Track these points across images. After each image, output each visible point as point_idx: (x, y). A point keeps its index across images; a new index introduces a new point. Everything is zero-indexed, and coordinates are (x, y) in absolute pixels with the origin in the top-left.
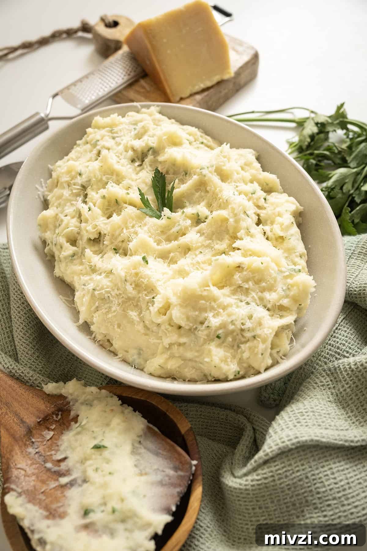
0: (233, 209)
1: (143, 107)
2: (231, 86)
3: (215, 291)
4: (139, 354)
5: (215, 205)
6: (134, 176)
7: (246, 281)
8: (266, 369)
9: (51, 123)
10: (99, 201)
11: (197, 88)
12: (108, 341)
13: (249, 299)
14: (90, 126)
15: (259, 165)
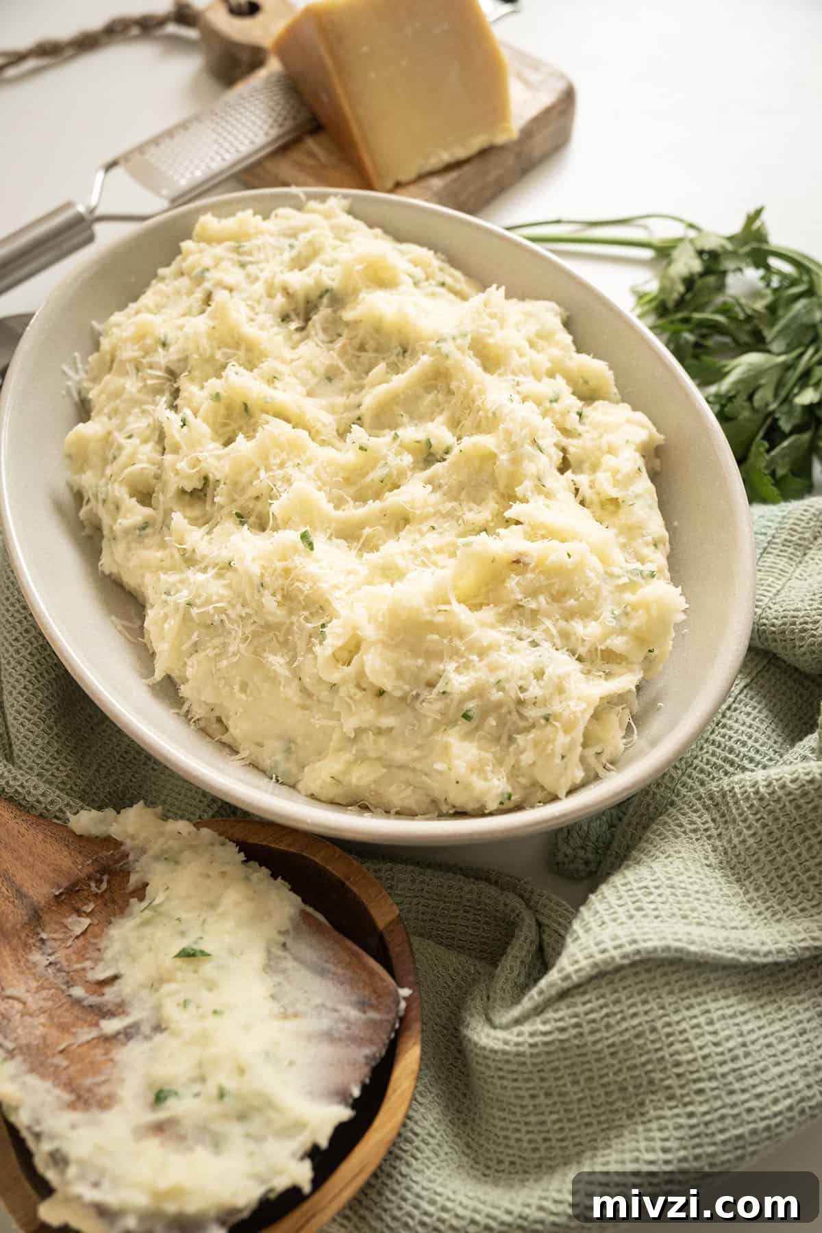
0: (508, 433)
1: (310, 197)
2: (510, 160)
3: (463, 614)
4: (288, 751)
5: (467, 423)
6: (288, 354)
7: (533, 593)
8: (570, 792)
9: (99, 228)
10: (207, 405)
11: (434, 162)
12: (219, 720)
13: (537, 635)
14: (188, 236)
15: (568, 339)
